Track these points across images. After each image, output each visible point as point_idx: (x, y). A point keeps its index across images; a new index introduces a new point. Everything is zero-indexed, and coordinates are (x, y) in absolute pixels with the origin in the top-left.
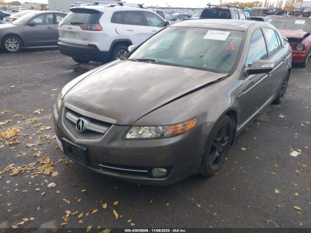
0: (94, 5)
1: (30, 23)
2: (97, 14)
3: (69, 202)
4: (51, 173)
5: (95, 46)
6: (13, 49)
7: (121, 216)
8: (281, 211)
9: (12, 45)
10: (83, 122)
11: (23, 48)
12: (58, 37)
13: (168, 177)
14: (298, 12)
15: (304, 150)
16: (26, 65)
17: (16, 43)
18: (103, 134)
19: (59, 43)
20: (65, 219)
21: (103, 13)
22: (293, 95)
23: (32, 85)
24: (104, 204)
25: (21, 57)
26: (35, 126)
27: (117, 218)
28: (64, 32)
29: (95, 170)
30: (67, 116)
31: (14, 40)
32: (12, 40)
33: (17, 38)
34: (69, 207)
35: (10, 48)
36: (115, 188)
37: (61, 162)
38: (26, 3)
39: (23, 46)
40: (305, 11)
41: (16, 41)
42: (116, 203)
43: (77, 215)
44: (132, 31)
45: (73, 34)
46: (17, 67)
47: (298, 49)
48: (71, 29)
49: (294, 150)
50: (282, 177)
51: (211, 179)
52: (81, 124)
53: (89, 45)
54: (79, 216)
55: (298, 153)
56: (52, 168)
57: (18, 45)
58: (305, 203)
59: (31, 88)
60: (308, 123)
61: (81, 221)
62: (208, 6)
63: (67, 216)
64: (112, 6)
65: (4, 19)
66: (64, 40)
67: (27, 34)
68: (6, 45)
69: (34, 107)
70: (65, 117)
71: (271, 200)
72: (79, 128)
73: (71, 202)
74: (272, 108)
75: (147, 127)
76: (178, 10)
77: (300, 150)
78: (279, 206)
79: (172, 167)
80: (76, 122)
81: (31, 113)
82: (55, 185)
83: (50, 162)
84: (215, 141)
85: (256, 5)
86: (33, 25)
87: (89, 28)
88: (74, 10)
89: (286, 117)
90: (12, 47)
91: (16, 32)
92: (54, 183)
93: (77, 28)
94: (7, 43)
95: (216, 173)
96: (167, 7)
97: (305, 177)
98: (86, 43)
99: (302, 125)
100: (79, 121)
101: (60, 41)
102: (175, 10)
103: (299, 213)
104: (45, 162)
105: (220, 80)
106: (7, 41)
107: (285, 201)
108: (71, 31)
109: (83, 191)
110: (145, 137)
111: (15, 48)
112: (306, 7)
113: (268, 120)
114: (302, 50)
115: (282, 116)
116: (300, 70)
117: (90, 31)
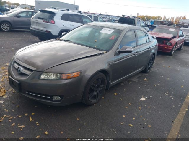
0: (53, 9)
1: (17, 16)
2: (53, 14)
3: (7, 111)
4: (3, 96)
5: (50, 32)
6: (6, 30)
7: (33, 120)
8: (122, 126)
9: (5, 27)
10: (20, 68)
11: (11, 29)
12: (30, 25)
13: (61, 102)
14: (181, 25)
15: (149, 97)
16: (11, 39)
17: (8, 26)
18: (29, 75)
19: (30, 28)
20: (2, 119)
21: (56, 14)
22: (158, 69)
23: (10, 50)
24: (26, 114)
25: (9, 35)
26: (4, 71)
27: (30, 121)
28: (34, 22)
29: (24, 94)
30: (14, 65)
31: (7, 24)
32: (5, 25)
33: (8, 23)
34: (7, 113)
35: (4, 29)
36: (36, 106)
37: (11, 91)
38: (23, 4)
39: (12, 28)
40: (185, 25)
41: (8, 25)
42: (33, 114)
43: (9, 117)
44: (73, 25)
45: (38, 24)
46: (5, 39)
47: (168, 45)
48: (37, 21)
49: (144, 97)
50: (130, 110)
51: (90, 107)
52: (19, 69)
53: (47, 31)
54: (10, 118)
55: (145, 99)
56: (5, 93)
57: (9, 27)
58: (136, 123)
59: (9, 51)
60: (159, 84)
61: (10, 121)
62: (123, 16)
63: (4, 117)
64: (62, 11)
65: (5, 12)
66: (33, 27)
67: (15, 22)
68: (2, 27)
69: (6, 62)
70: (13, 66)
71: (119, 120)
72: (18, 72)
73: (8, 111)
74: (143, 75)
75: (52, 74)
76: (112, 17)
77: (147, 98)
78: (121, 123)
79: (63, 96)
80: (17, 68)
81: (4, 65)
82: (3, 102)
83: (4, 91)
84: (93, 86)
85: (158, 18)
86: (19, 17)
87: (47, 21)
88: (41, 11)
89: (147, 81)
90: (6, 28)
91: (9, 20)
92: (3, 101)
93: (41, 21)
94: (3, 26)
95: (95, 104)
96: (106, 14)
97: (143, 111)
98: (45, 29)
99: (155, 85)
100: (18, 67)
101: (31, 27)
102: (110, 17)
103: (131, 128)
104: (2, 90)
105: (100, 54)
106: (3, 25)
107: (126, 121)
108: (37, 22)
109: (17, 106)
110: (50, 79)
111: (7, 29)
112: (185, 22)
113: (137, 81)
114: (170, 45)
115: (146, 80)
116: (168, 57)
117: (48, 23)
